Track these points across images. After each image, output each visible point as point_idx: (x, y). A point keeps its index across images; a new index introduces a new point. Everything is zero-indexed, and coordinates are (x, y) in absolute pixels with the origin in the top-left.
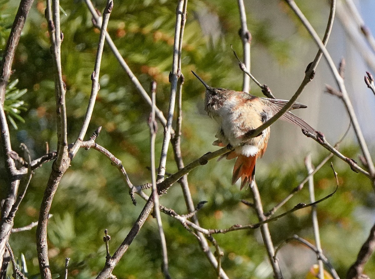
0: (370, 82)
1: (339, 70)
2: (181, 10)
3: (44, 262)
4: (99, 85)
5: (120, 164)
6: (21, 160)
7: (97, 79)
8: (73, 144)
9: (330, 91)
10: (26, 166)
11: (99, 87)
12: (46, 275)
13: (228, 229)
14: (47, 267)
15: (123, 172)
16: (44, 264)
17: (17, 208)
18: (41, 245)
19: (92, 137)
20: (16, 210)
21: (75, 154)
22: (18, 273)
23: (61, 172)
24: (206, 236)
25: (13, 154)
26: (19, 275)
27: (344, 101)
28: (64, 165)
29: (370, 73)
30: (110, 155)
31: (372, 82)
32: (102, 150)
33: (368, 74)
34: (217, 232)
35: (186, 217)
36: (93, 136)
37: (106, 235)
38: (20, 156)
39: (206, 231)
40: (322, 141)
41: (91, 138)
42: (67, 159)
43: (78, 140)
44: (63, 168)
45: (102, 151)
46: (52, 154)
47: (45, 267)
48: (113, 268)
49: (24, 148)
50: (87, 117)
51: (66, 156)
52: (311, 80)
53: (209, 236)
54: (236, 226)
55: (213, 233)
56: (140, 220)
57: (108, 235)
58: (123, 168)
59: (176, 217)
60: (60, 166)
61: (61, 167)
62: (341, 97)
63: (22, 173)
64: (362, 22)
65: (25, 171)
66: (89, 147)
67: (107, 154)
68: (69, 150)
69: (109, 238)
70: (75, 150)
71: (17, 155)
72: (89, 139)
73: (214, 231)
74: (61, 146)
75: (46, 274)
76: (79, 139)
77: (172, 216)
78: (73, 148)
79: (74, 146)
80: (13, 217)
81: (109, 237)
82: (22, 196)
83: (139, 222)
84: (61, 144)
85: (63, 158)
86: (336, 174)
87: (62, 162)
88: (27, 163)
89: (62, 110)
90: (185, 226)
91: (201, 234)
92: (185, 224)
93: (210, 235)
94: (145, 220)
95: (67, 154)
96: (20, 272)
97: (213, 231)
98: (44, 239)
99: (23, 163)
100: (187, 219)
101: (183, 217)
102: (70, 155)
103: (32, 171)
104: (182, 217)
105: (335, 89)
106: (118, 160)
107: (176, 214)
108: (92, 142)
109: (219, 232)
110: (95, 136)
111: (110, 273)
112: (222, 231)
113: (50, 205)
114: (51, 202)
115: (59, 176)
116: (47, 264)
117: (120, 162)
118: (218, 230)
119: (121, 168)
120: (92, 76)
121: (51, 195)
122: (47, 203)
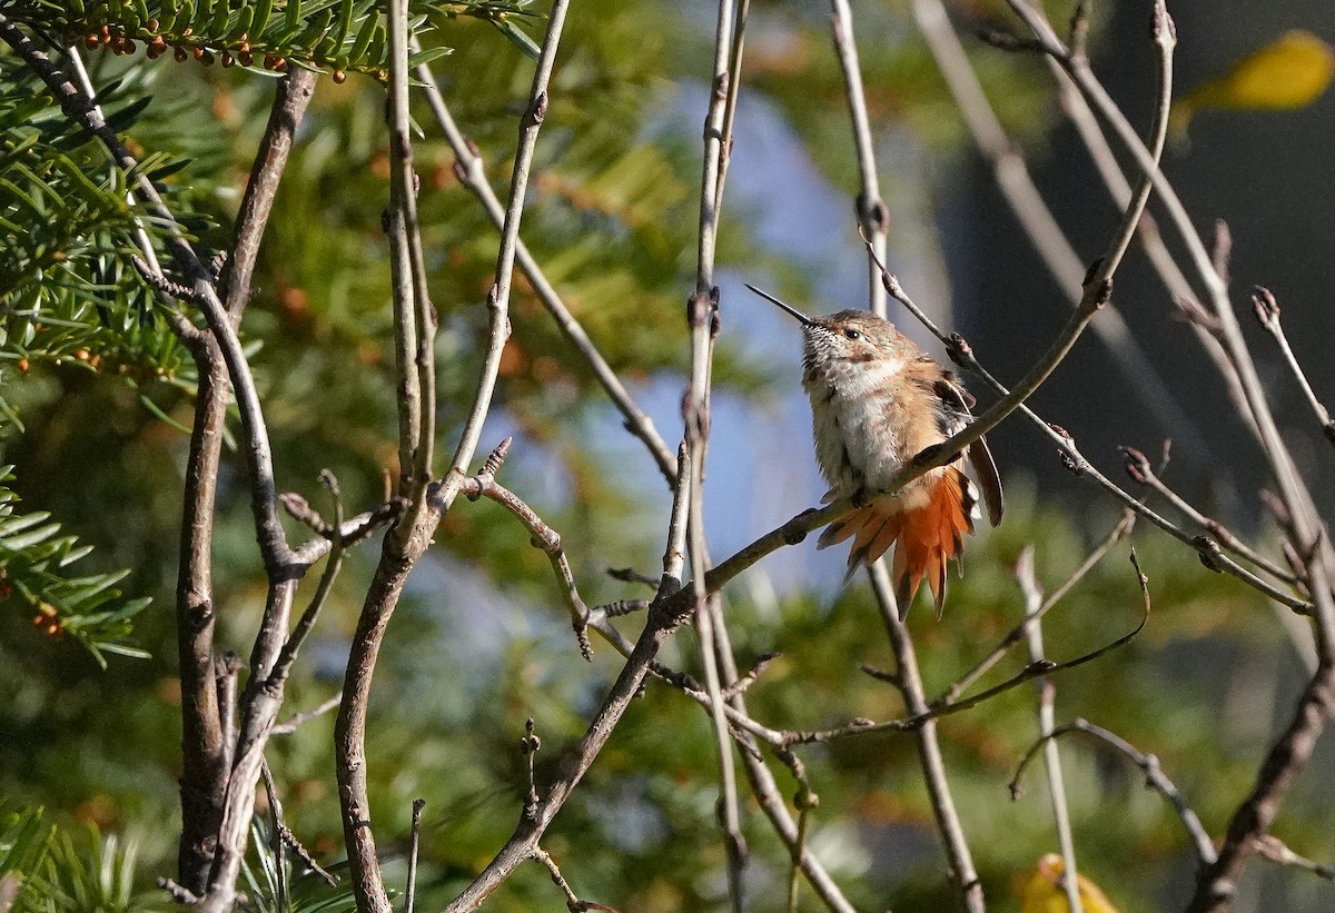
2: (718, 125)
3: (356, 810)
4: (508, 323)
5: (555, 544)
6: (316, 519)
7: (502, 305)
8: (440, 482)
10: (327, 535)
11: (510, 328)
12: (361, 847)
13: (836, 732)
14: (366, 823)
15: (562, 567)
16: (356, 817)
17: (295, 656)
18: (349, 763)
19: (487, 466)
20: (291, 659)
21: (449, 504)
22: (286, 839)
23: (407, 560)
24: (771, 751)
25: (293, 501)
26: (289, 844)
28: (416, 541)
30: (531, 517)
32: (513, 501)
34: (805, 738)
35: (724, 696)
36: (489, 462)
37: (528, 735)
38: (314, 506)
39: (775, 736)
41: (485, 467)
42: (427, 521)
43: (454, 472)
44: (414, 548)
45: (512, 504)
46: (399, 503)
47: (359, 825)
48: (543, 830)
49: (329, 483)
50: (477, 410)
51: (422, 516)
53: (784, 749)
54: (859, 724)
55: (794, 742)
57: (533, 737)
58: (563, 556)
59: (694, 693)
60: (407, 542)
61: (409, 545)
63: (304, 561)
66: (479, 493)
67: (524, 513)
68: (431, 497)
69: (535, 745)
71: (306, 505)
72: (481, 472)
73: (797, 737)
74: (415, 483)
75: (360, 844)
76: (457, 470)
79: (443, 488)
80: (283, 682)
81: (537, 740)
84: (416, 476)
85: (417, 520)
88: (331, 528)
93: (788, 746)
95: (427, 511)
97: (794, 735)
98: (358, 747)
99: (322, 527)
100: (727, 702)
103: (344, 550)
106: (551, 531)
108: (487, 481)
109: (812, 739)
110: (496, 464)
111: (533, 843)
112: (818, 736)
113: (376, 652)
114: (379, 644)
115: (402, 571)
116: (365, 816)
117: (555, 537)
118: (810, 734)
119: (559, 554)
120: (490, 297)
121: (379, 623)
122: (367, 647)
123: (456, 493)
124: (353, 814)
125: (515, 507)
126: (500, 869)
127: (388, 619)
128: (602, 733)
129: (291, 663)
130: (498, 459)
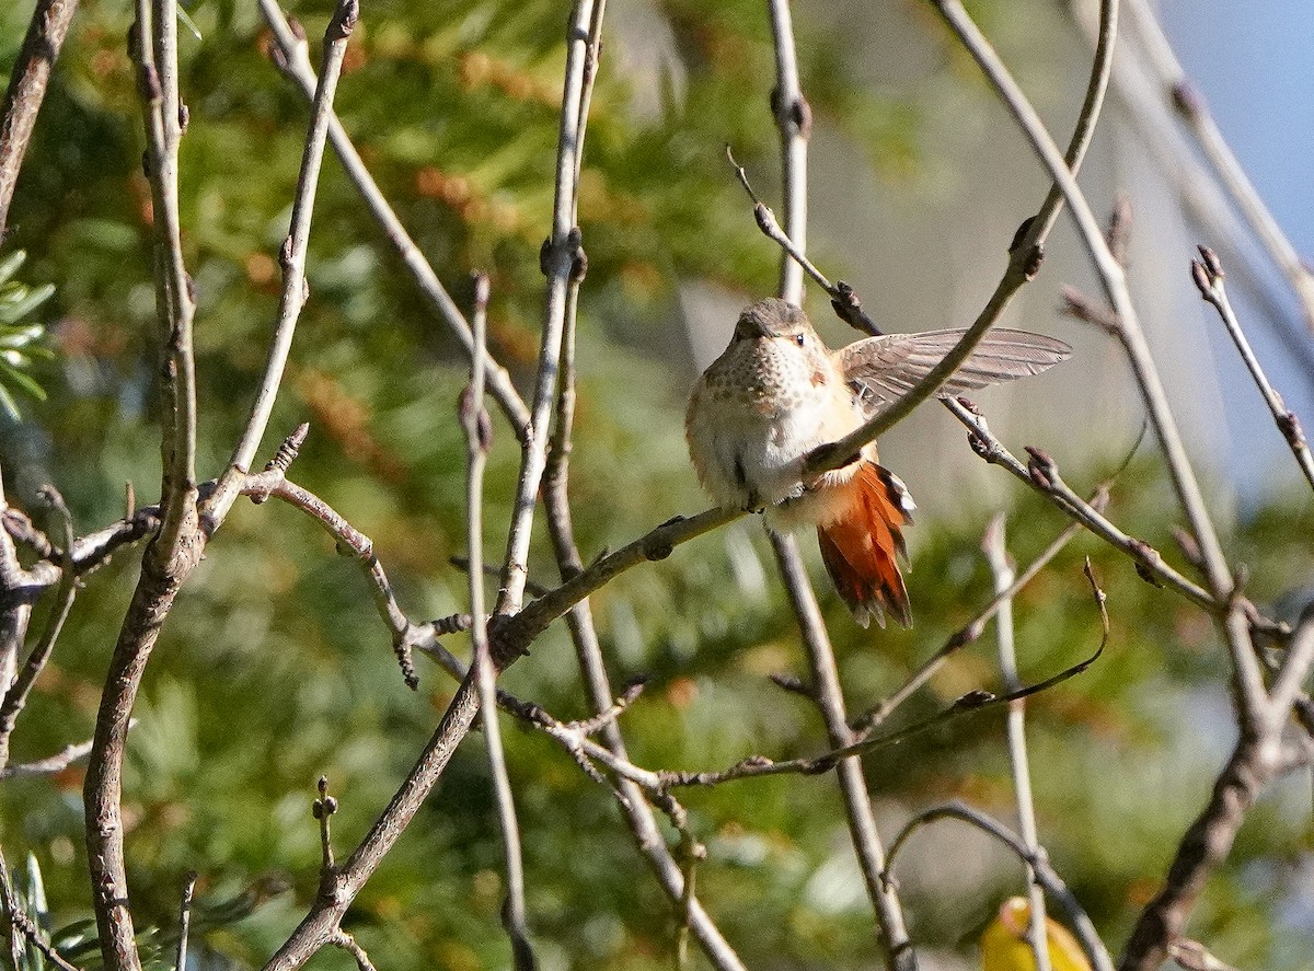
0: (1212, 282)
1: (1111, 239)
2: (584, 25)
3: (110, 886)
4: (306, 283)
5: (367, 551)
6: (41, 540)
7: (298, 261)
8: (215, 481)
9: (1078, 310)
10: (55, 560)
11: (307, 290)
12: (116, 931)
13: (725, 773)
14: (121, 902)
15: (377, 578)
16: (110, 894)
17: (22, 703)
18: (101, 828)
19: (276, 459)
20: (17, 708)
21: (220, 520)
22: (19, 924)
23: (171, 579)
24: (649, 794)
25: (12, 518)
26: (23, 929)
27: (1126, 344)
28: (183, 556)
29: (1210, 250)
30: (335, 520)
31: (1219, 282)
32: (310, 503)
33: (1203, 253)
34: (686, 780)
35: (584, 730)
36: (278, 455)
37: (323, 796)
38: (37, 526)
39: (651, 778)
40: (1045, 481)
41: (273, 462)
42: (193, 535)
43: (233, 471)
44: (180, 565)
45: (309, 506)
46: (145, 522)
47: (113, 903)
48: (345, 909)
49: (52, 500)
50: (264, 392)
51: (190, 526)
52: (1029, 278)
53: (660, 794)
54: (754, 764)
55: (673, 784)
56: (439, 745)
57: (329, 797)
58: (378, 564)
59: (549, 729)
60: (168, 559)
61: (174, 562)
62: (1116, 331)
63: (39, 582)
64: (1173, 70)
65: (49, 574)
66: (264, 494)
67: (325, 517)
68: (200, 504)
69: (331, 809)
70: (220, 507)
71: (28, 523)
72: (268, 468)
73: (677, 780)
74: (174, 491)
75: (115, 927)
76: (237, 467)
77: (538, 725)
78: (215, 498)
79: (219, 490)
80: (8, 734)
81: (334, 801)
82: (39, 662)
83: (436, 751)
84: (175, 483)
85: (181, 533)
86: (1103, 596)
87: (178, 544)
88: (60, 551)
89: (182, 370)
90: (580, 761)
91: (632, 788)
92: (580, 753)
93: (664, 789)
94: (457, 744)
95: (195, 519)
96: (25, 917)
97: (673, 777)
98: (112, 808)
99: (48, 550)
100: (588, 736)
101: (573, 728)
102: (205, 522)
103: (77, 578)
104: (569, 728)
105: (1094, 303)
106: (361, 535)
107: (550, 720)
108: (275, 478)
109: (695, 781)
110: (288, 458)
111: (333, 925)
112: (703, 778)
113: (134, 691)
114: (137, 682)
115: (166, 594)
116: (121, 892)
117: (366, 543)
118: (693, 776)
119: (371, 563)
120: (283, 252)
121: (138, 657)
122: (122, 687)
123: (235, 496)
124: (106, 890)
125: (313, 509)
126: (290, 956)
127: (149, 651)
128: (420, 789)
129: (17, 712)
130: (291, 451)
